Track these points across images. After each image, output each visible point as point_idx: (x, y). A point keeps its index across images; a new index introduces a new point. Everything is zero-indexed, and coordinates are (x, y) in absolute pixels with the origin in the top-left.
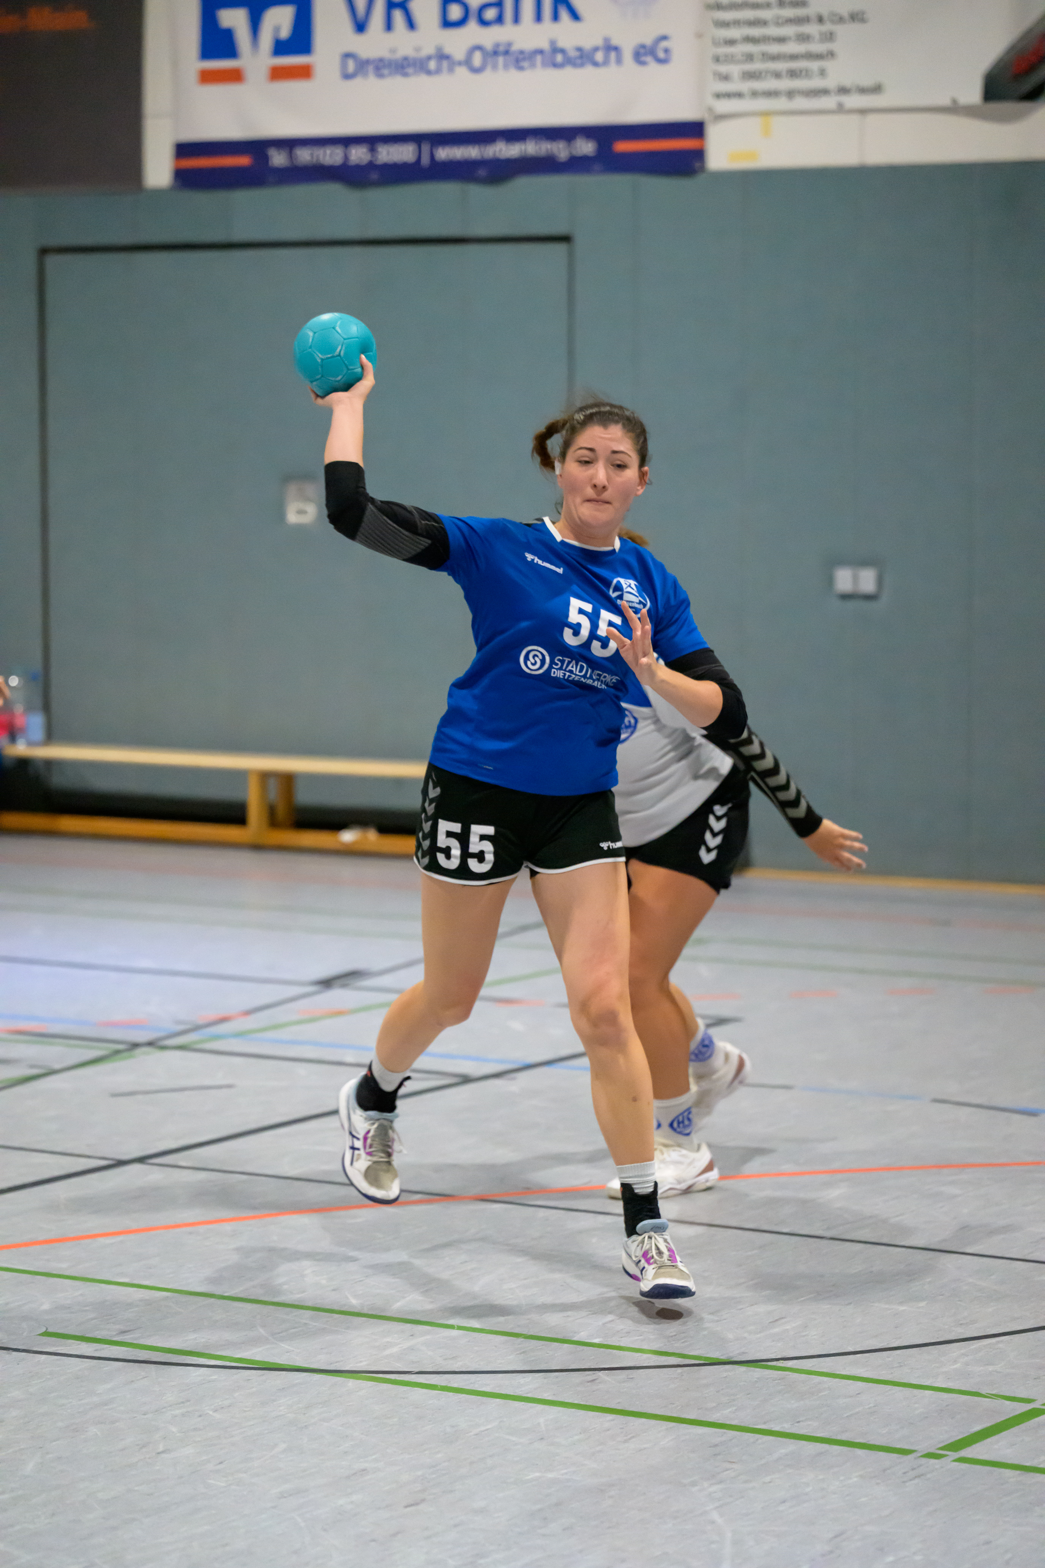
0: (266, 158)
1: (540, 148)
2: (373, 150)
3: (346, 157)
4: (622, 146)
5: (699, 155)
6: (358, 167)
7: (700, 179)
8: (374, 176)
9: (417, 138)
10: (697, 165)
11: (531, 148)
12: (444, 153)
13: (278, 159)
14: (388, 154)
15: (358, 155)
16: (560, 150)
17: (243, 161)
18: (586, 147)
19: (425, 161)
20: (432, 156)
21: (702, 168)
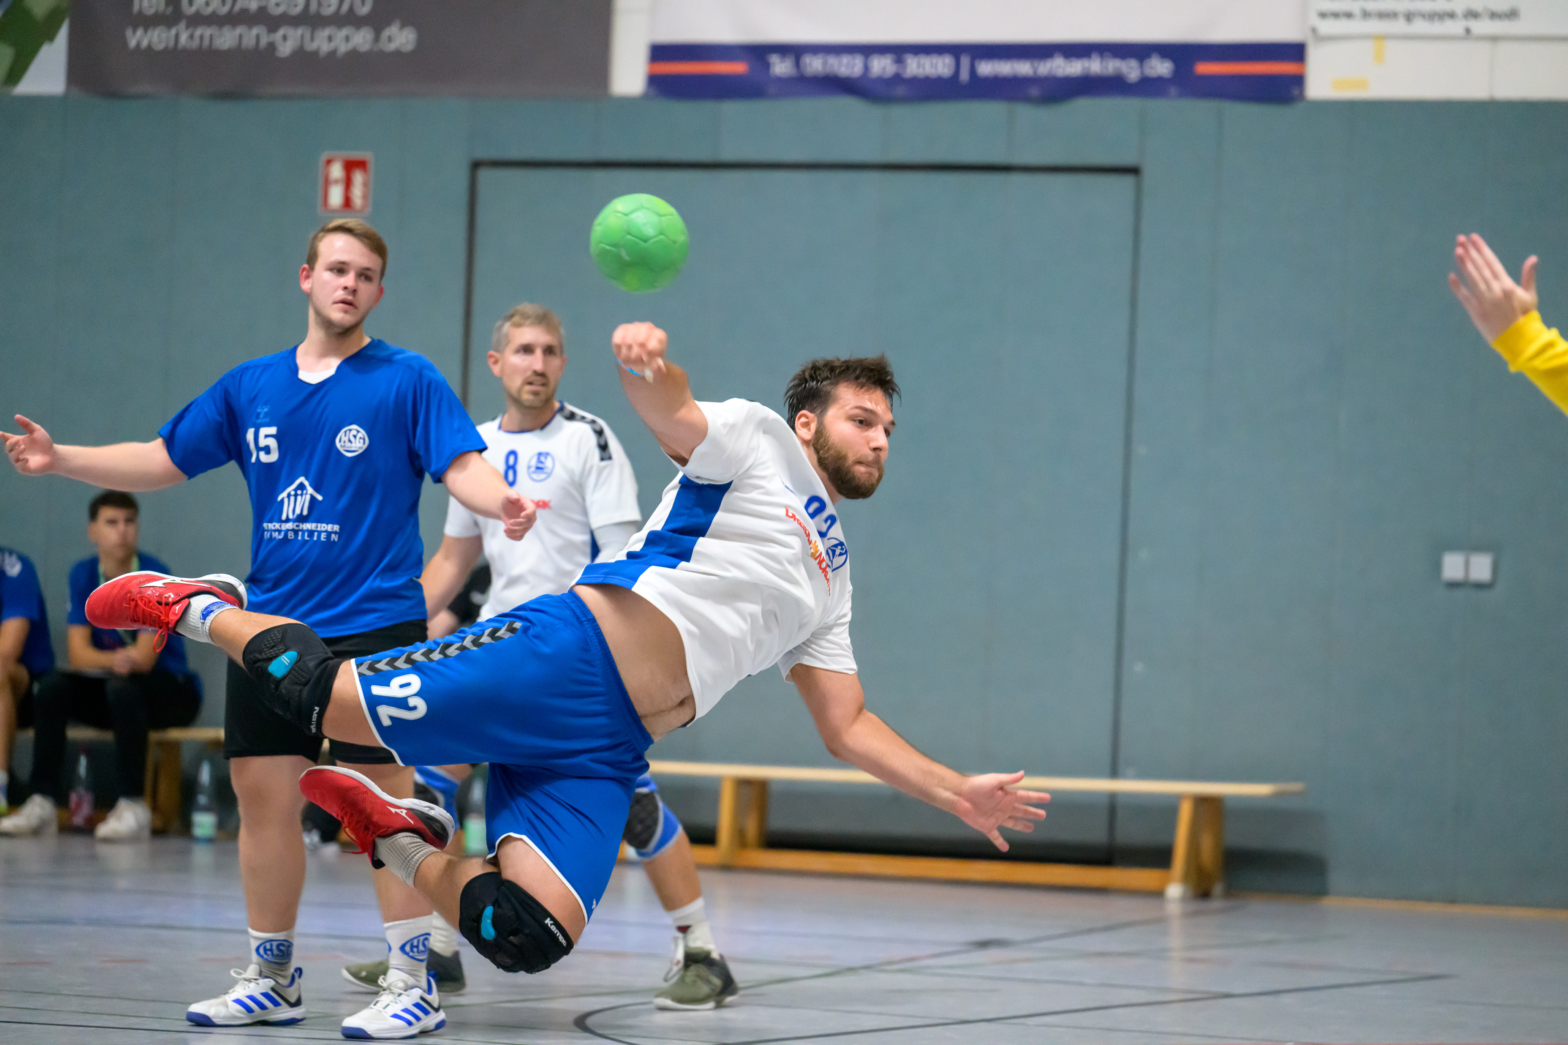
0: (767, 66)
1: (1107, 68)
2: (899, 61)
3: (866, 68)
4: (1204, 68)
5: (1299, 80)
6: (881, 80)
7: (1298, 107)
8: (900, 91)
9: (955, 50)
10: (1296, 92)
11: (1095, 66)
12: (986, 68)
13: (781, 67)
14: (916, 67)
15: (881, 66)
16: (1131, 70)
17: (738, 68)
18: (1161, 68)
19: (964, 75)
20: (973, 70)
21: (1301, 96)
